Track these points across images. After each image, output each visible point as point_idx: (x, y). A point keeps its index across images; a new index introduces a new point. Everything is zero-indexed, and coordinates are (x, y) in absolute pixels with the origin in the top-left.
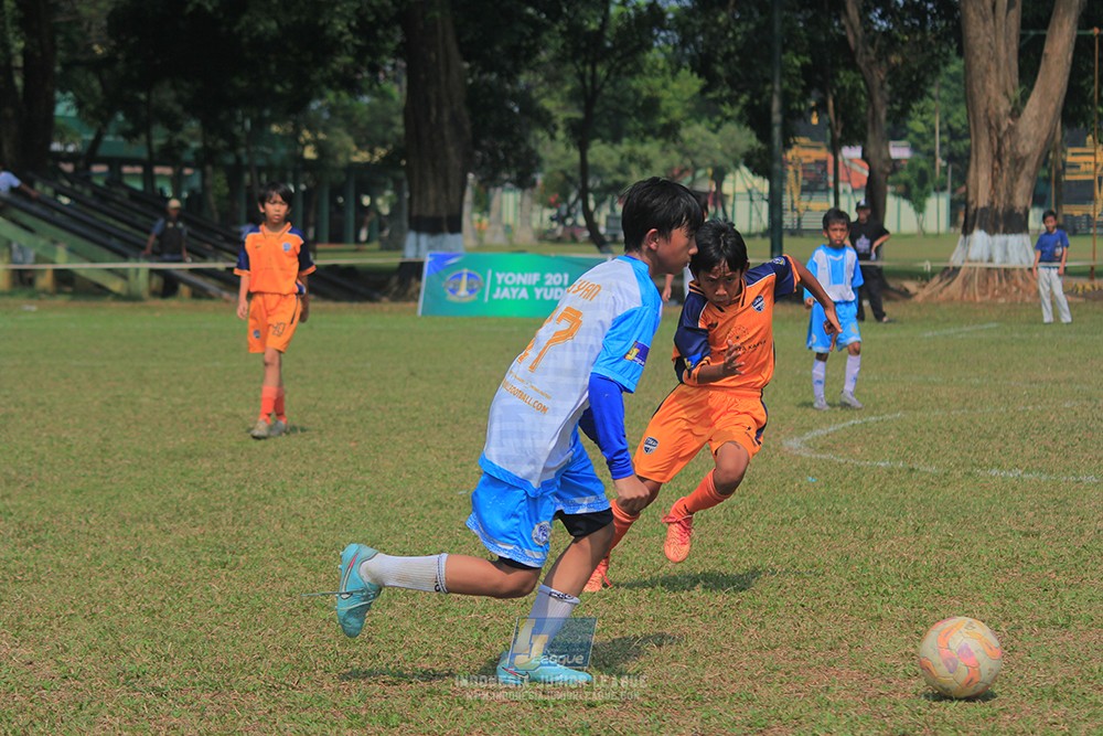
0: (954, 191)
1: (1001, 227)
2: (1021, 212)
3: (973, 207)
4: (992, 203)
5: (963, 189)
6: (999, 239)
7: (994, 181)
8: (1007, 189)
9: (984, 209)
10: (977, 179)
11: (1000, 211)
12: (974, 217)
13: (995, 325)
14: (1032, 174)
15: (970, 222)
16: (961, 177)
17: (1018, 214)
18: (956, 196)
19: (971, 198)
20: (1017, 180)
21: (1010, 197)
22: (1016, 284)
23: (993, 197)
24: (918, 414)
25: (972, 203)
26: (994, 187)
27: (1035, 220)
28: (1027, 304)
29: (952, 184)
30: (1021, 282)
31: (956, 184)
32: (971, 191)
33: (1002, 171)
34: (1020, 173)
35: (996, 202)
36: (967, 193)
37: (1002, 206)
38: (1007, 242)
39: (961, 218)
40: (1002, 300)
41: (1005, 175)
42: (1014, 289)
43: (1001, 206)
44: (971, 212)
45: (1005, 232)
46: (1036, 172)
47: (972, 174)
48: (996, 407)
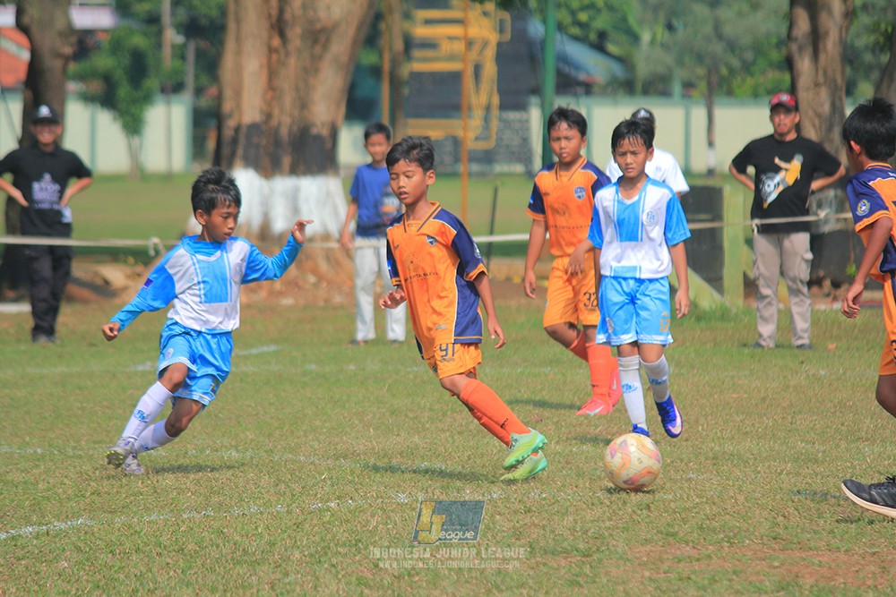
0: (199, 91)
1: (286, 161)
2: (325, 132)
3: (231, 123)
4: (269, 116)
5: (213, 91)
6: (283, 184)
7: (272, 73)
8: (297, 90)
9: (254, 127)
10: (239, 69)
11: (284, 132)
12: (235, 141)
13: (273, 348)
14: (344, 59)
15: (226, 151)
16: (210, 65)
17: (318, 138)
18: (205, 102)
19: (227, 106)
20: (317, 70)
21: (303, 104)
22: (315, 271)
23: (269, 104)
24: (119, 520)
25: (230, 116)
26: (271, 86)
27: (351, 147)
28: (335, 308)
29: (197, 77)
30: (324, 266)
31: (204, 80)
32: (228, 93)
33: (287, 54)
34: (321, 57)
35: (276, 112)
36: (219, 98)
37: (286, 120)
38: (297, 191)
39: (211, 144)
40: (288, 301)
41: (292, 61)
42: (312, 279)
43: (285, 122)
44: (228, 133)
45: (295, 171)
46: (353, 56)
47: (228, 61)
48: (267, 504)
